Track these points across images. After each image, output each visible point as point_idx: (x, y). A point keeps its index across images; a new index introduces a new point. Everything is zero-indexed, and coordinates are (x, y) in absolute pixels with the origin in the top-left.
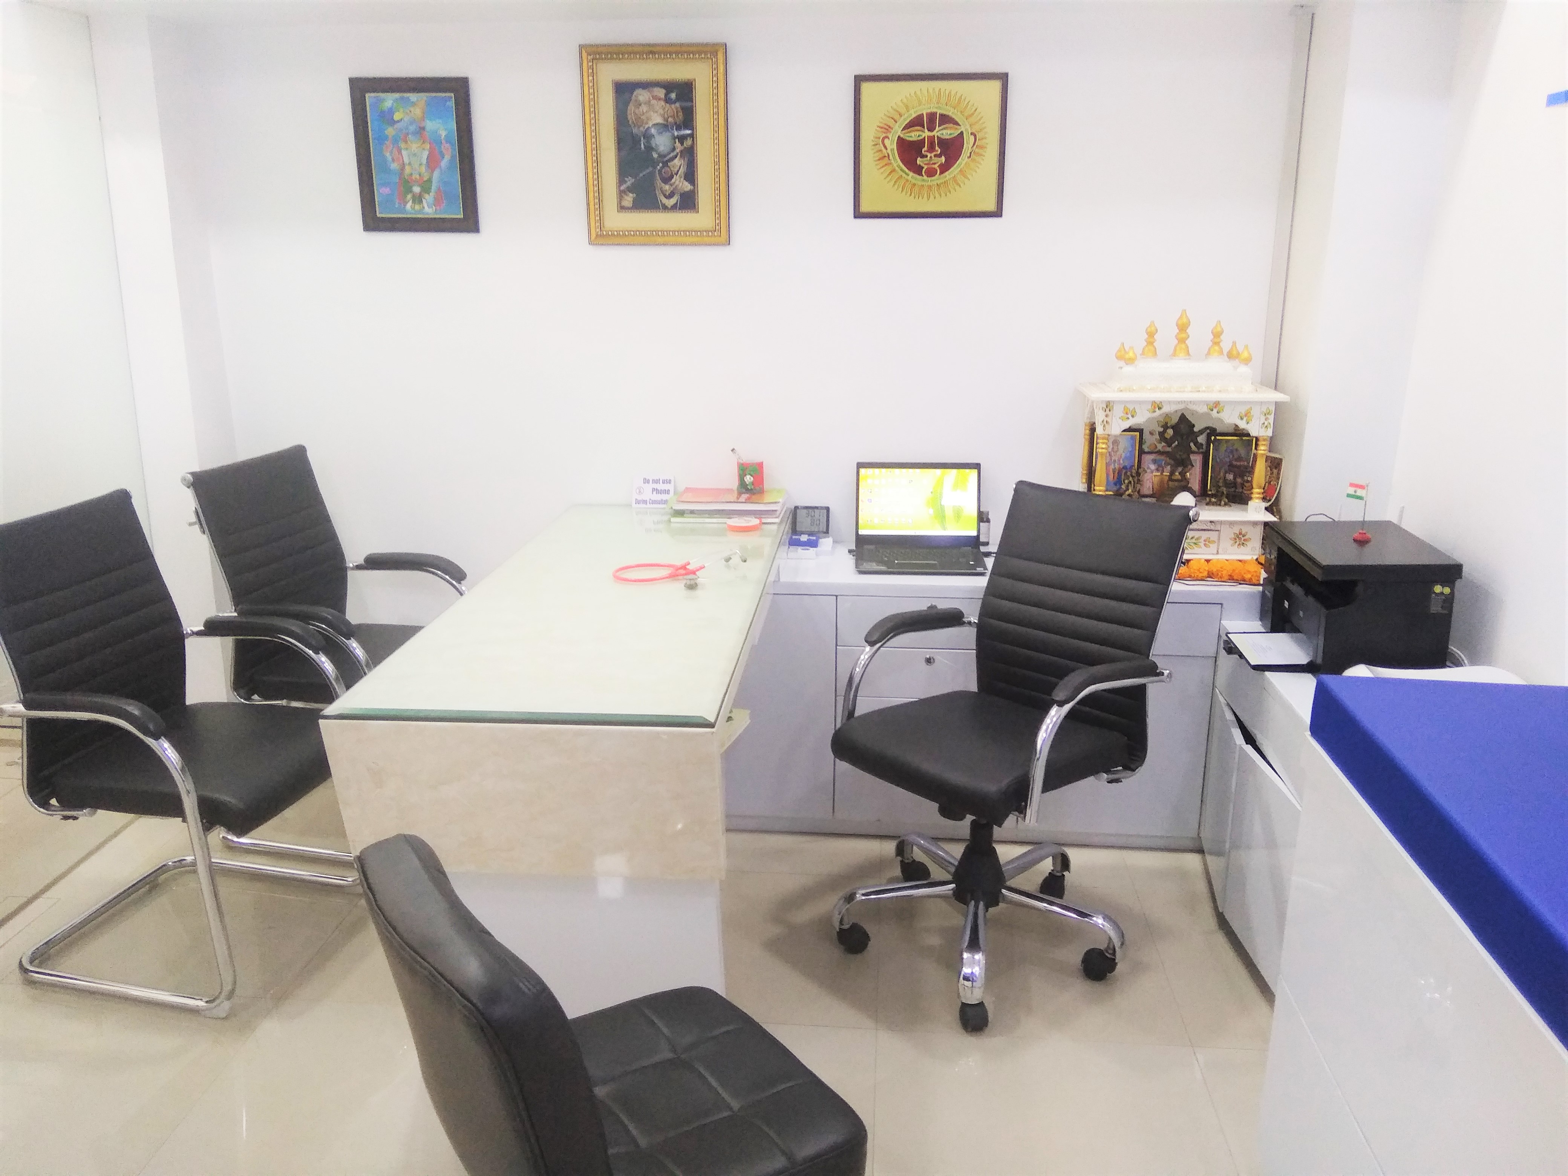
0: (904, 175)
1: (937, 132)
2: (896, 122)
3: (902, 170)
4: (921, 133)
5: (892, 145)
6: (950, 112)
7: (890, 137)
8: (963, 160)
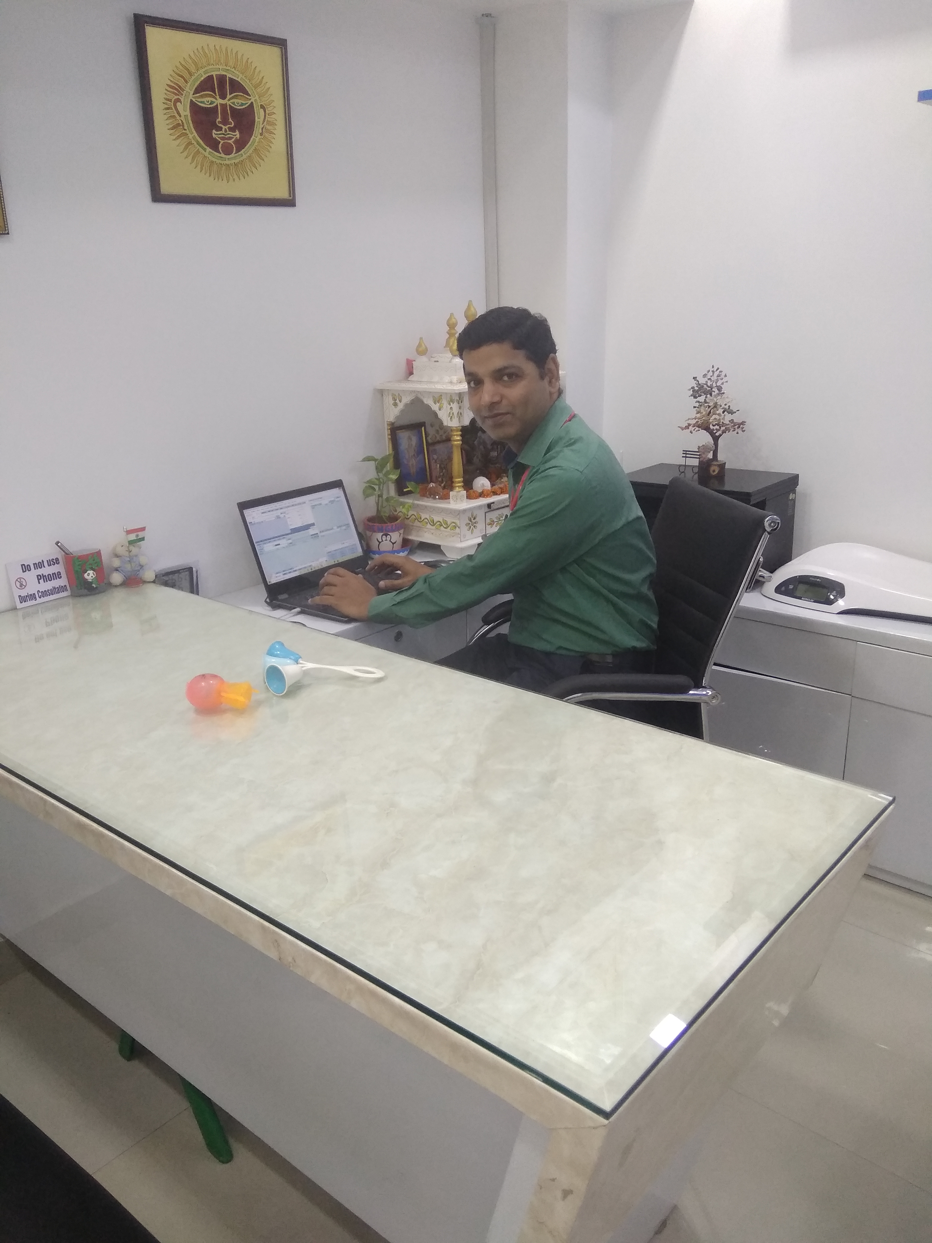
0: (201, 149)
1: (229, 100)
2: (186, 82)
3: (198, 143)
4: (213, 100)
5: (185, 110)
6: (239, 78)
7: (182, 100)
8: (256, 137)
